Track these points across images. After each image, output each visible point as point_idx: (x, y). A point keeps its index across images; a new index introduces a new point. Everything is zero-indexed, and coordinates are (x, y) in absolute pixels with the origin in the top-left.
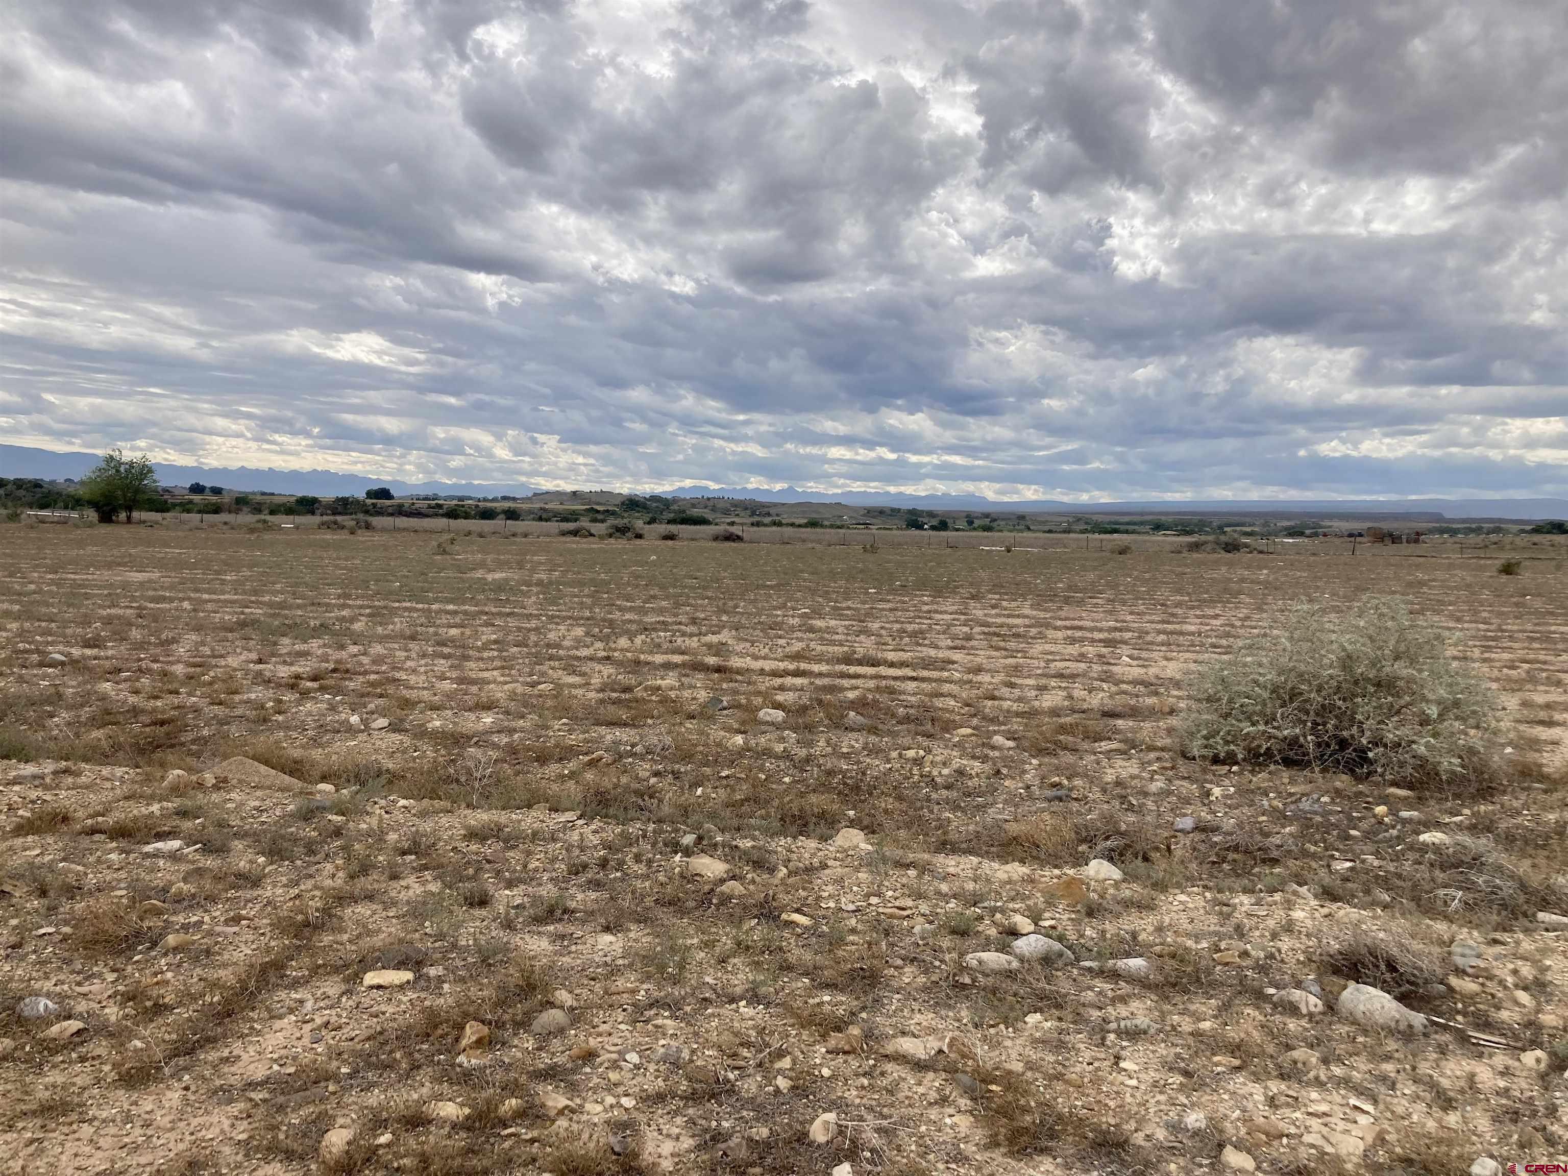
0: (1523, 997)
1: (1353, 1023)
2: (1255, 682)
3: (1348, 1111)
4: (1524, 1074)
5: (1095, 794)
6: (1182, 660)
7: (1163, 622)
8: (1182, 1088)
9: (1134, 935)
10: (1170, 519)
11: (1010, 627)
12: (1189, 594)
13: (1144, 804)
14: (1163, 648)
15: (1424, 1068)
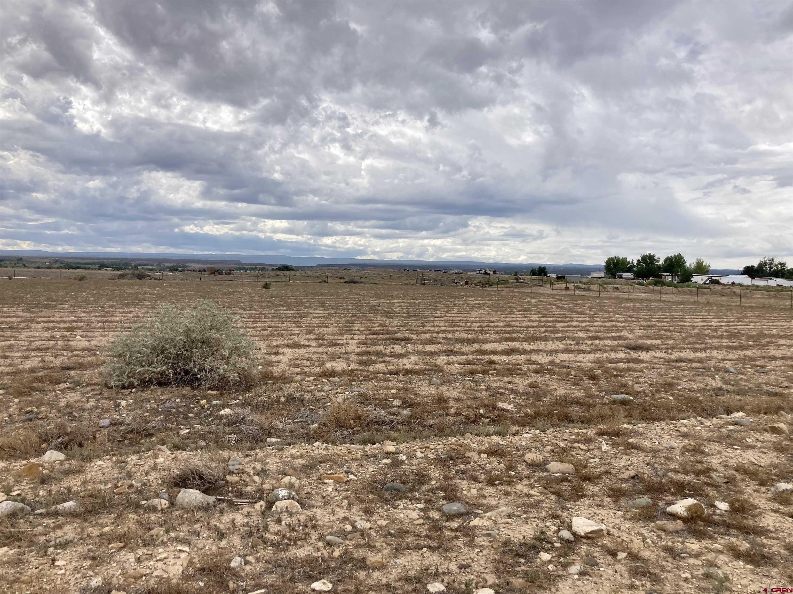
0: (257, 478)
1: (182, 509)
2: (144, 345)
3: (176, 553)
4: (256, 514)
5: (54, 414)
6: (110, 336)
7: (102, 316)
8: (90, 567)
9: (69, 489)
10: (109, 262)
11: (7, 323)
12: (117, 301)
13: (82, 416)
14: (101, 330)
15: (213, 522)
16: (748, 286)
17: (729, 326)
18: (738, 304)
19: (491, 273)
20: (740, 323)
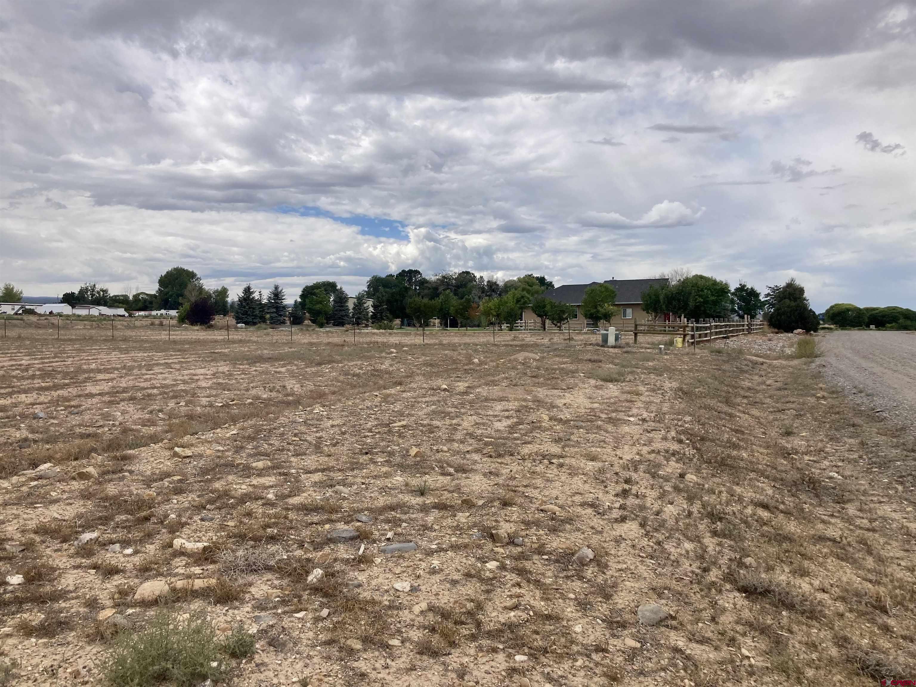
16: (68, 316)
17: (43, 363)
18: (56, 337)
20: (57, 359)
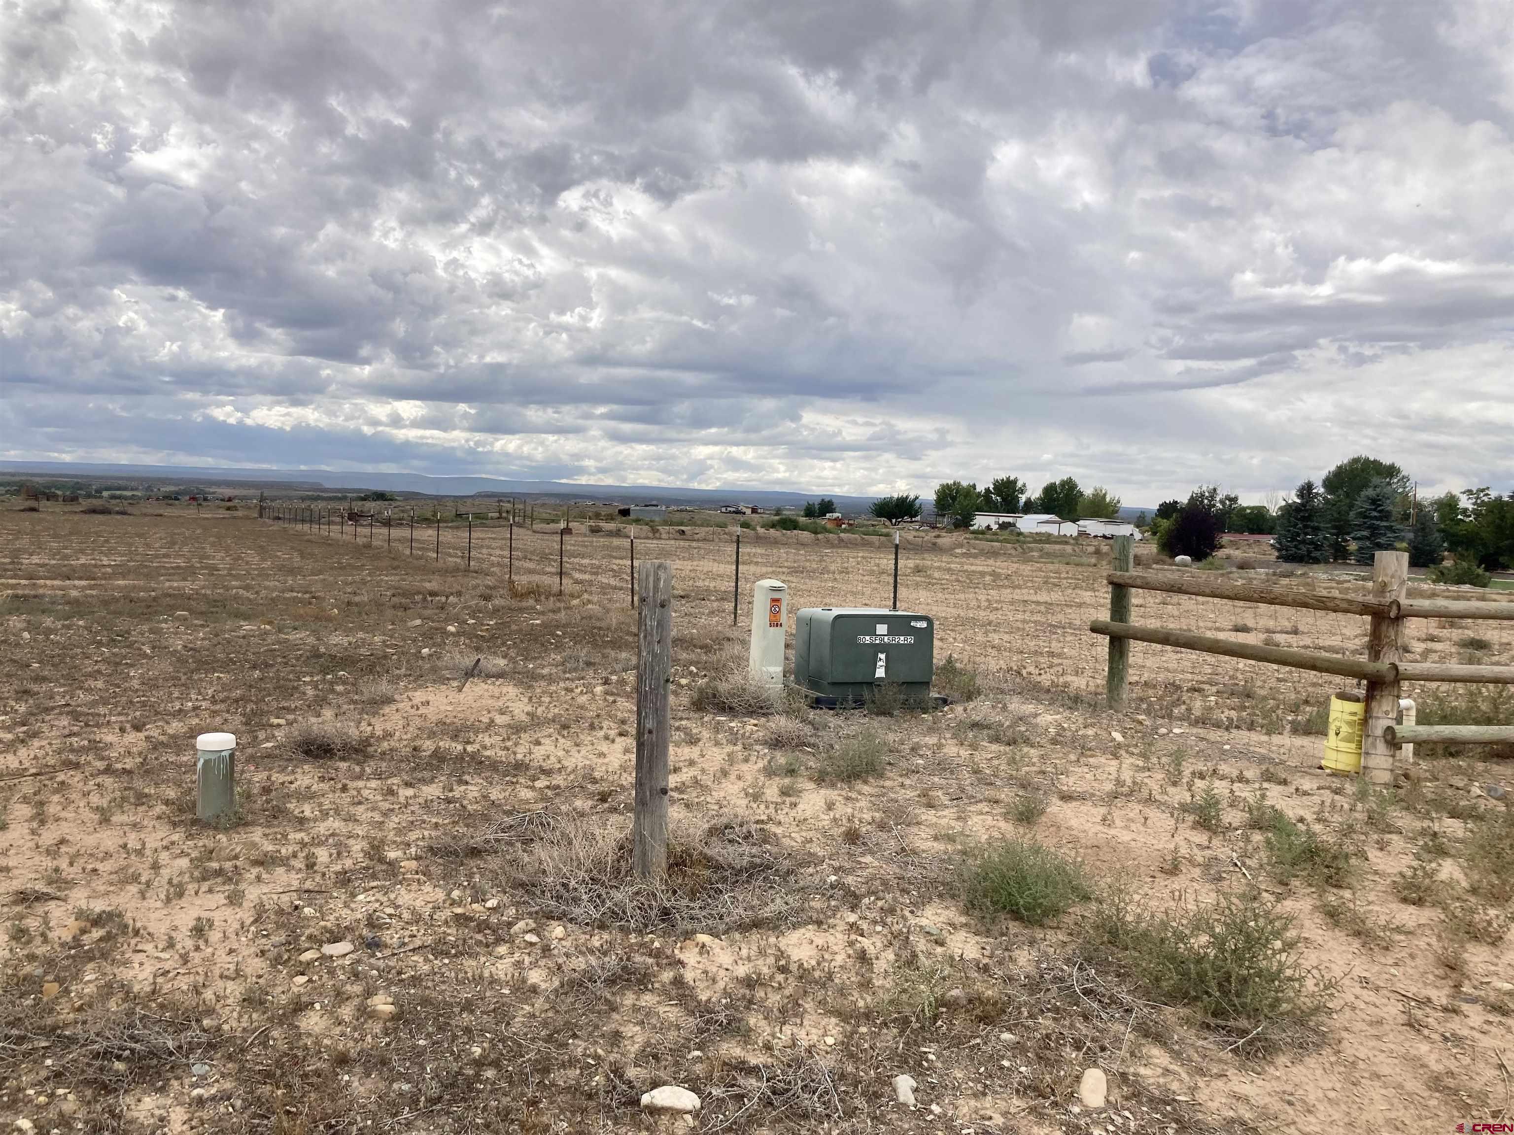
19: (748, 511)
